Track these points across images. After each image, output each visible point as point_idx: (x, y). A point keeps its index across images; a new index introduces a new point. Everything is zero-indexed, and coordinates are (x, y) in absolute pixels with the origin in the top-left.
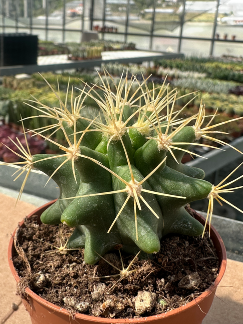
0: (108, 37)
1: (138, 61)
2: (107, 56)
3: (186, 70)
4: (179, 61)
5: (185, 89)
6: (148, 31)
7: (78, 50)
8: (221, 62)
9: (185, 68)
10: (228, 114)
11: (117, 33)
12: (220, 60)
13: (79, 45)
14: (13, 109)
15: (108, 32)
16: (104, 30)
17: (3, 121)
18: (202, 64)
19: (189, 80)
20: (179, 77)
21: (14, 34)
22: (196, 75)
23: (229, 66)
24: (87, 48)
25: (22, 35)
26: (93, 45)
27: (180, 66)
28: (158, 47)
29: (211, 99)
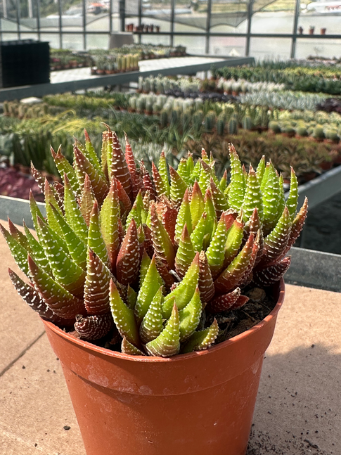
0: (146, 39)
1: (191, 72)
2: (146, 66)
3: (258, 80)
4: (247, 68)
5: (256, 106)
6: (202, 28)
7: (105, 59)
8: (306, 67)
9: (255, 77)
10: (315, 137)
11: (159, 33)
12: (305, 64)
13: (107, 52)
14: (21, 145)
15: (147, 33)
16: (141, 30)
17: (7, 162)
18: (279, 71)
19: (261, 94)
20: (247, 91)
21: (16, 41)
22: (271, 86)
23: (317, 72)
24: (119, 56)
25: (27, 42)
26: (126, 52)
27: (248, 74)
28: (217, 50)
29: (291, 118)
